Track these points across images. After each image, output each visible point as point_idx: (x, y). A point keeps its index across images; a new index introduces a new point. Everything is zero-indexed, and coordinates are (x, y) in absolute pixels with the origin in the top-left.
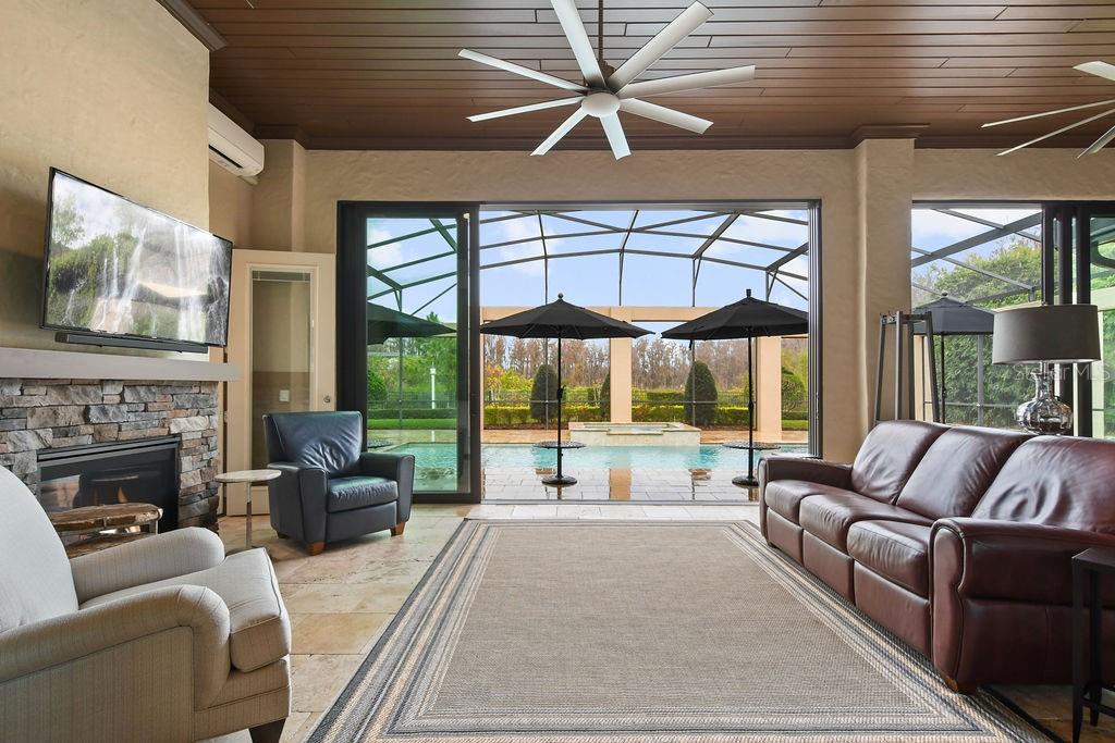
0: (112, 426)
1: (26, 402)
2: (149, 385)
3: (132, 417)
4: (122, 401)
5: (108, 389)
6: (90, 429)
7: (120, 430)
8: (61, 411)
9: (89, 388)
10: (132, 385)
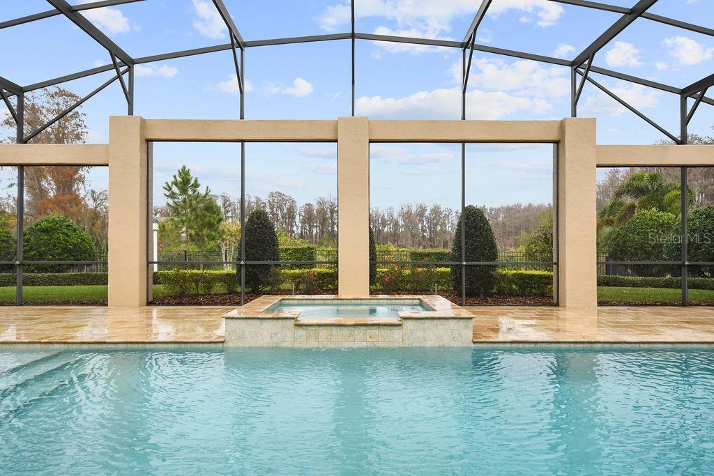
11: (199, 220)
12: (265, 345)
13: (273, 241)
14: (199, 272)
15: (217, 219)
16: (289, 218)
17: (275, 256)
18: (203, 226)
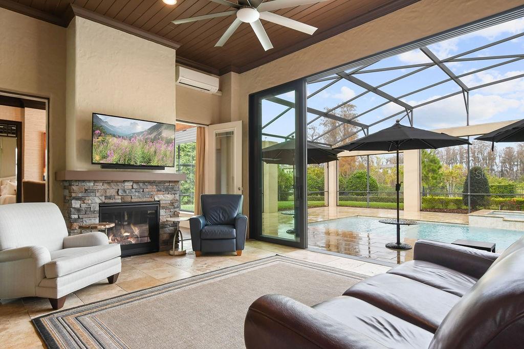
0: (128, 197)
1: (95, 188)
2: (144, 182)
3: (137, 194)
4: (133, 188)
5: (126, 184)
6: (120, 197)
7: (132, 198)
8: (108, 191)
9: (118, 183)
10: (137, 182)
11: (426, 168)
12: (488, 227)
13: (485, 182)
14: (444, 198)
15: (438, 167)
16: (489, 159)
17: (487, 191)
18: (429, 171)
